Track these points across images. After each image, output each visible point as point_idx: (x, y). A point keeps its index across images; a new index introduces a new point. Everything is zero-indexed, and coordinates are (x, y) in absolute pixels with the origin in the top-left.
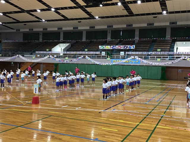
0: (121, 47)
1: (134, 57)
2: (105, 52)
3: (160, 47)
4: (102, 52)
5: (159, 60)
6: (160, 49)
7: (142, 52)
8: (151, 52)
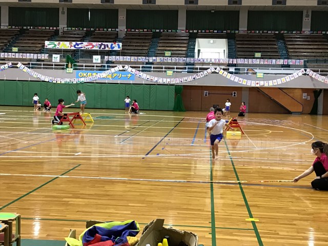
0: (93, 46)
1: (123, 67)
2: (59, 56)
3: (169, 49)
4: (54, 55)
5: (170, 72)
6: (170, 52)
7: (136, 58)
8: (154, 58)
